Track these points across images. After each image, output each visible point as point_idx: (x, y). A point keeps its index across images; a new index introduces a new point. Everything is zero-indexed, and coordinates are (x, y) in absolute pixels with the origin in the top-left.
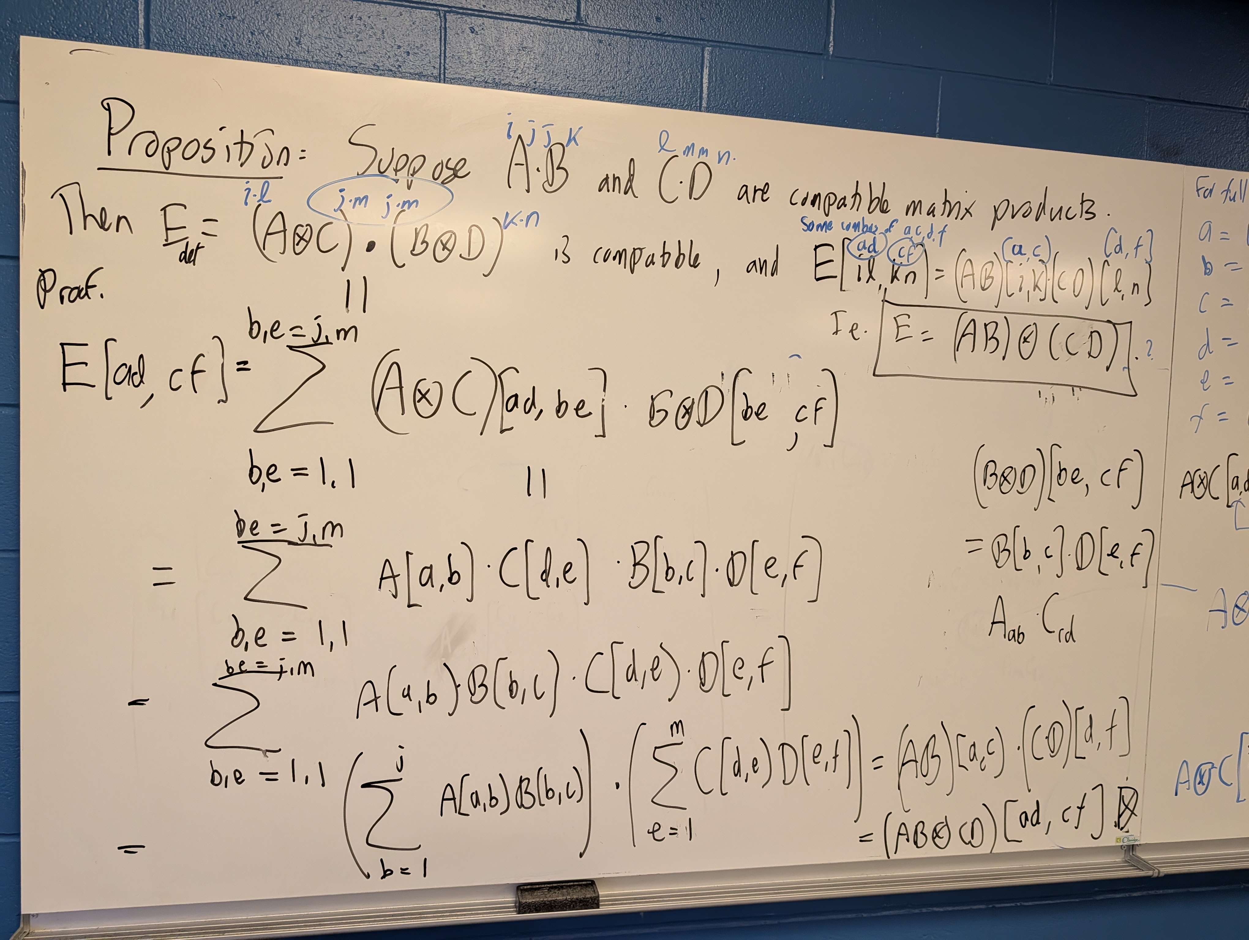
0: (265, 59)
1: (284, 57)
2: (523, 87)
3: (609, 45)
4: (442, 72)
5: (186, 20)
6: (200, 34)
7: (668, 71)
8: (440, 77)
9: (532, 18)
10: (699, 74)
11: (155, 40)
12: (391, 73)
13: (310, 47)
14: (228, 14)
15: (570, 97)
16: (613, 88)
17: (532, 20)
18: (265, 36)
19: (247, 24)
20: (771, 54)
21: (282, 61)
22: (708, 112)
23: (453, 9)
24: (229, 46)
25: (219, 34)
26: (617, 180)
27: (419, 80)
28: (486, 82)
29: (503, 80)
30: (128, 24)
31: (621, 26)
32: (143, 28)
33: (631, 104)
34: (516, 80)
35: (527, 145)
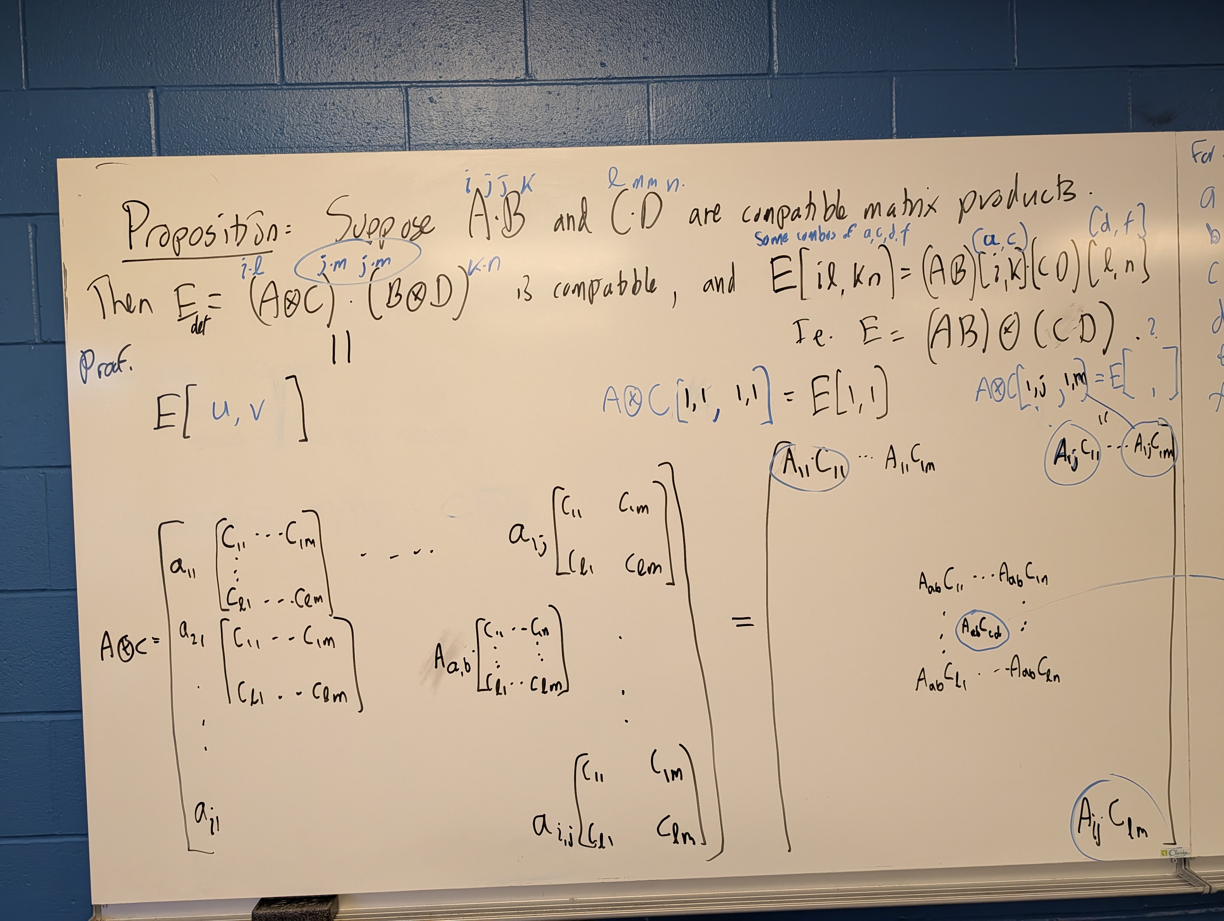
0: (255, 150)
1: (271, 147)
2: (481, 144)
3: (558, 94)
4: (407, 140)
5: (188, 127)
6: (201, 136)
7: (616, 111)
8: (405, 145)
9: (485, 81)
10: (646, 110)
11: (165, 147)
12: (362, 148)
13: (292, 135)
14: (222, 117)
15: (525, 148)
16: (565, 134)
17: (485, 83)
18: (254, 131)
19: (239, 123)
20: (716, 81)
21: (269, 151)
22: (657, 144)
23: (414, 84)
24: (225, 143)
25: (216, 134)
26: (571, 218)
27: (387, 151)
28: (447, 144)
29: (462, 140)
30: (143, 137)
31: (568, 76)
32: (154, 138)
33: (583, 146)
34: (474, 139)
35: (485, 196)
